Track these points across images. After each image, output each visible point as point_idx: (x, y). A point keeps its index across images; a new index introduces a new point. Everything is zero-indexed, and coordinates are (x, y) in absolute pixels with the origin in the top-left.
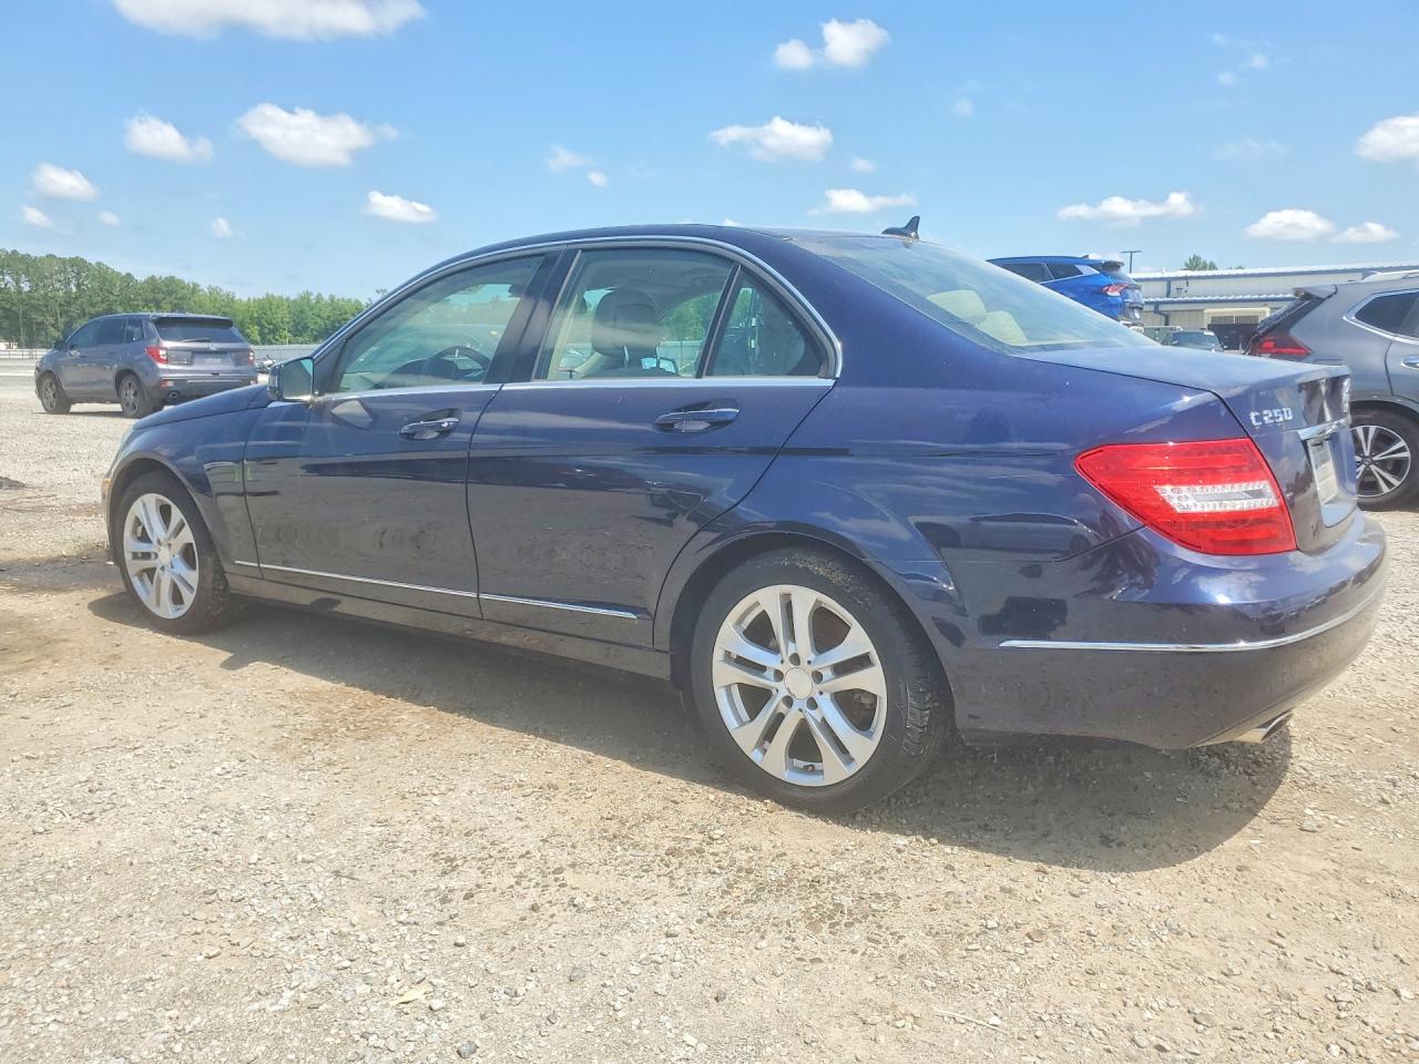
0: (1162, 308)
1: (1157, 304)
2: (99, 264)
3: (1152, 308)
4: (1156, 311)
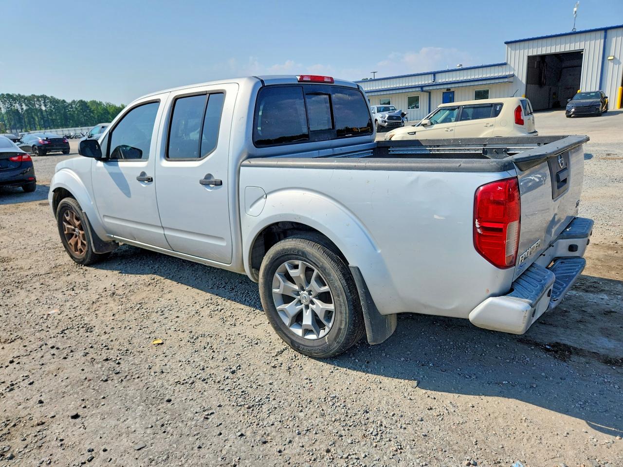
0: (425, 89)
1: (422, 87)
2: (52, 97)
3: (420, 89)
4: (422, 91)
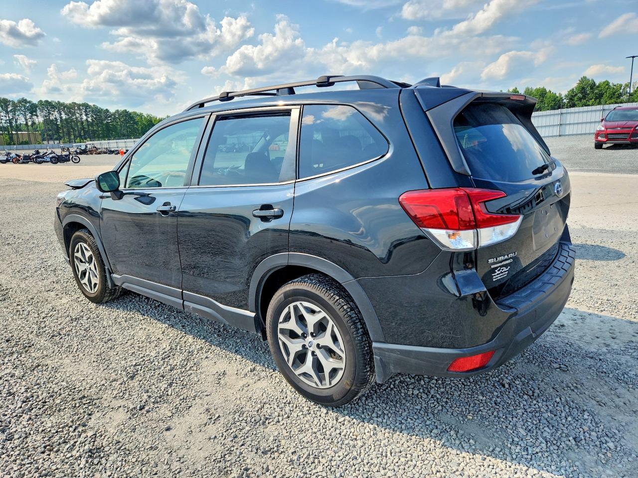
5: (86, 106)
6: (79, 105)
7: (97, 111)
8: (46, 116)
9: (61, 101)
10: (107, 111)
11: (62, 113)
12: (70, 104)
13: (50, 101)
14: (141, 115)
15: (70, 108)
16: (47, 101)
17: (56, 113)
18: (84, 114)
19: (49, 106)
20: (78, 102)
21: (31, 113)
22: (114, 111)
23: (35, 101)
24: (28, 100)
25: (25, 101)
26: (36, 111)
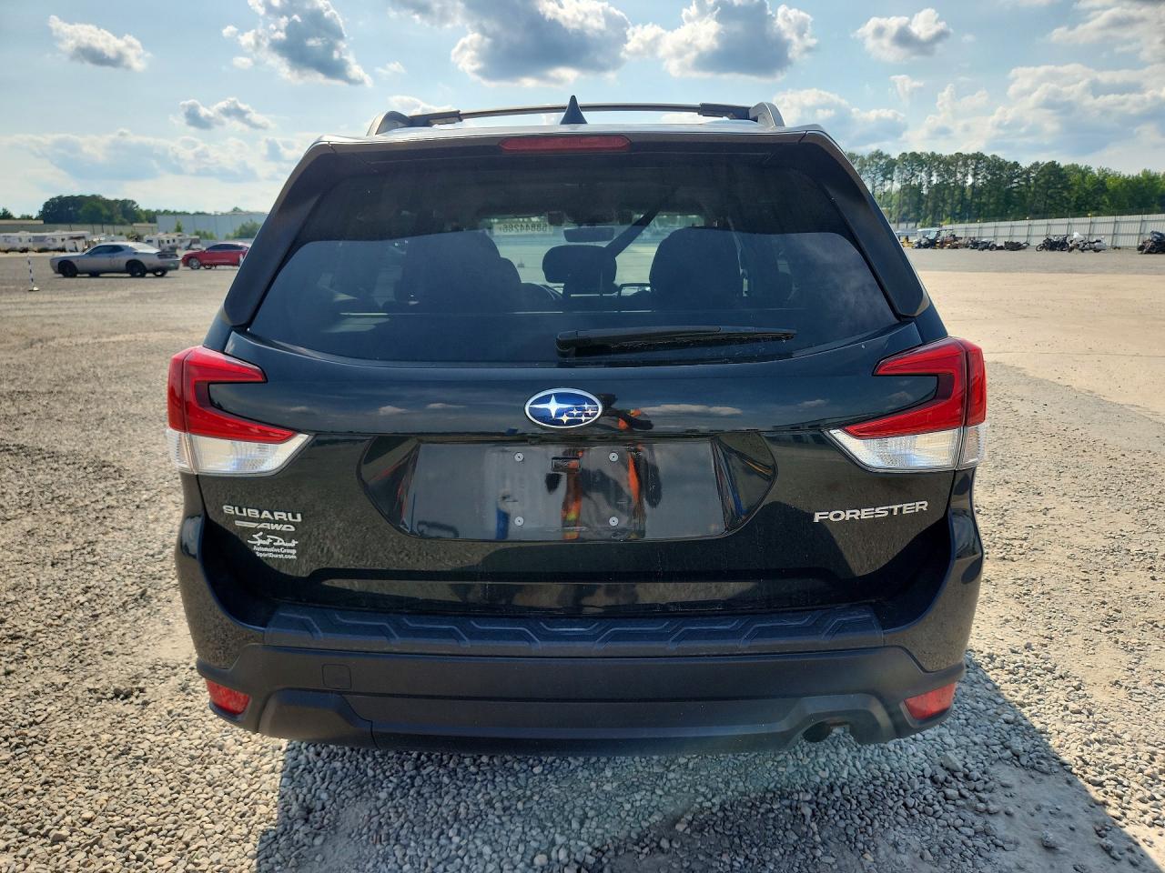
5: (978, 157)
6: (968, 157)
7: (996, 166)
8: (906, 180)
9: (937, 153)
10: (1016, 165)
11: (935, 174)
12: (951, 157)
13: (918, 152)
14: (1085, 173)
15: (947, 165)
16: (913, 154)
17: (923, 174)
18: (971, 172)
19: (916, 160)
20: (965, 153)
21: (884, 176)
22: (1028, 166)
23: (895, 155)
24: (885, 153)
25: (879, 155)
26: (891, 172)
